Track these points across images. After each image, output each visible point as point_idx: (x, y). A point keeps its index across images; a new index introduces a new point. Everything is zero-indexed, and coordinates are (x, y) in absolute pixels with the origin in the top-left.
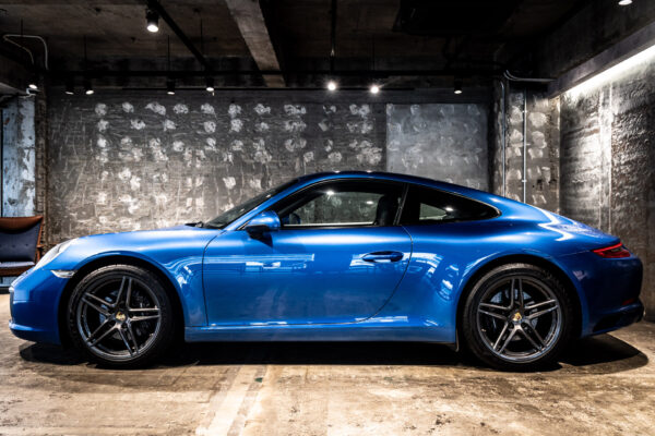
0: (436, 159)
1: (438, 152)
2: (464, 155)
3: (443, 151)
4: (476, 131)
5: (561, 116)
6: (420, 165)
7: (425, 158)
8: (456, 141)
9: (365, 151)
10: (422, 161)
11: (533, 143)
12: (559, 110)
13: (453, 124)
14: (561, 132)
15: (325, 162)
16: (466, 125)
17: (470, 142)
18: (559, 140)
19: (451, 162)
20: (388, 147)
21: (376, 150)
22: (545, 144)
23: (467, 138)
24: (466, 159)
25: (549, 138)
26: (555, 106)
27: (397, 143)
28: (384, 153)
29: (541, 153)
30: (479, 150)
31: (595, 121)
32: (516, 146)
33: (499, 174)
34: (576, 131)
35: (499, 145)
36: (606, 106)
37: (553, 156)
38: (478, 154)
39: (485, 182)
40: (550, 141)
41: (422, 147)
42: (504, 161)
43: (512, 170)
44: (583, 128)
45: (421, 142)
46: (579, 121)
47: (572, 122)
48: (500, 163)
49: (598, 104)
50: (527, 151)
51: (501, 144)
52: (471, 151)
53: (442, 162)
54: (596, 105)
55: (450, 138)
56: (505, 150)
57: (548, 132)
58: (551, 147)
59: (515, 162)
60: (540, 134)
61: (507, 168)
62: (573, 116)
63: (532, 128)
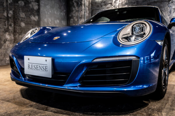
0: (54, 12)
1: (55, 9)
2: (61, 12)
4: (64, 4)
5: (91, 3)
6: (50, 13)
8: (59, 6)
9: (33, 3)
10: (50, 12)
11: (86, 11)
12: (90, 2)
14: (91, 9)
15: (17, 4)
16: (61, 1)
17: (62, 8)
18: (90, 11)
19: (58, 13)
20: (40, 3)
21: (37, 4)
22: (88, 12)
23: (62, 6)
24: (62, 13)
25: (89, 10)
27: (43, 2)
28: (39, 5)
29: (88, 15)
30: (65, 11)
31: (110, 7)
32: (83, 11)
33: (74, 20)
34: (100, 9)
35: (74, 10)
36: (116, 3)
37: (89, 16)
38: (65, 12)
39: (66, 22)
40: (89, 11)
41: (50, 6)
42: (79, 16)
43: (82, 19)
44: (104, 8)
45: (50, 4)
46: (102, 6)
47: (98, 6)
48: (75, 16)
49: (112, 2)
50: (86, 13)
51: (75, 10)
52: (63, 10)
53: (56, 13)
54: (111, 2)
55: (58, 4)
56: (79, 12)
57: (89, 8)
58: (89, 13)
59: (83, 16)
60: (87, 9)
61: (81, 18)
62: (98, 5)
63: (86, 6)
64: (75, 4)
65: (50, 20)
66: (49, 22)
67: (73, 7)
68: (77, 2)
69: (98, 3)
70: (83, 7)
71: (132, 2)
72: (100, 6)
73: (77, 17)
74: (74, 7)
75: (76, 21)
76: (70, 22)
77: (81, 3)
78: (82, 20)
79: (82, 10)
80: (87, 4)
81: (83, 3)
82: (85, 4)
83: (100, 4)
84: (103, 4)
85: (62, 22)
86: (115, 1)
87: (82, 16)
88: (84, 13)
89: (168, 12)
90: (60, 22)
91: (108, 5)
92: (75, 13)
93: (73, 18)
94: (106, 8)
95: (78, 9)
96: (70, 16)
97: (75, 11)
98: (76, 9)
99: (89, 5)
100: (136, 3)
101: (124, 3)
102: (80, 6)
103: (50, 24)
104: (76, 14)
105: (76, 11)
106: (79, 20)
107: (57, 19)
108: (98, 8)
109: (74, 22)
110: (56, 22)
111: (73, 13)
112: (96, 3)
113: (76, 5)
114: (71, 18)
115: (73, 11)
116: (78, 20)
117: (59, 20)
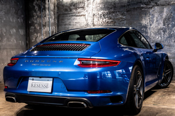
0: (9, 19)
2: (18, 18)
3: (12, 15)
4: (21, 7)
5: (57, 6)
6: (4, 21)
7: (6, 18)
8: (16, 11)
10: (5, 19)
11: (51, 16)
12: (56, 4)
13: (15, 2)
14: (57, 13)
16: (18, 3)
17: (20, 12)
18: (56, 16)
19: (15, 20)
22: (53, 18)
23: (19, 10)
24: (19, 20)
25: (54, 14)
26: (55, 2)
29: (53, 21)
30: (23, 16)
31: (82, 12)
32: (48, 17)
33: (35, 28)
34: (69, 14)
35: (35, 15)
36: (89, 7)
37: (55, 22)
38: (22, 18)
39: (25, 31)
40: (54, 16)
41: (5, 12)
42: (42, 23)
43: (47, 27)
44: (74, 13)
45: (4, 9)
46: (71, 10)
47: (66, 10)
48: (36, 23)
49: (84, 6)
50: (50, 19)
51: (37, 15)
52: (20, 16)
53: (11, 20)
54: (82, 6)
55: (14, 9)
56: (42, 18)
57: (54, 12)
58: (55, 19)
59: (47, 23)
60: (52, 13)
61: (44, 26)
62: (66, 8)
63: (51, 10)
64: (36, 7)
65: (4, 30)
66: (3, 33)
67: (33, 11)
68: (40, 5)
69: (66, 6)
70: (47, 12)
71: (108, 8)
72: (69, 10)
73: (40, 25)
74: (35, 11)
75: (38, 30)
76: (29, 31)
77: (44, 6)
78: (46, 29)
79: (45, 16)
80: (52, 7)
81: (47, 6)
82: (49, 7)
83: (69, 7)
84: (72, 7)
85: (19, 31)
86: (88, 5)
87: (45, 23)
88: (48, 19)
89: (150, 21)
90: (17, 31)
91: (80, 9)
92: (36, 19)
93: (34, 26)
94: (76, 13)
95: (40, 15)
96: (30, 22)
97: (36, 17)
98: (38, 13)
99: (54, 9)
100: (113, 8)
101: (98, 8)
102: (44, 10)
103: (4, 35)
104: (38, 21)
105: (38, 17)
106: (42, 28)
107: (14, 28)
108: (67, 13)
109: (35, 31)
110: (11, 32)
111: (33, 19)
112: (63, 6)
113: (38, 9)
114: (31, 26)
115: (33, 16)
116: (40, 29)
117: (15, 29)
